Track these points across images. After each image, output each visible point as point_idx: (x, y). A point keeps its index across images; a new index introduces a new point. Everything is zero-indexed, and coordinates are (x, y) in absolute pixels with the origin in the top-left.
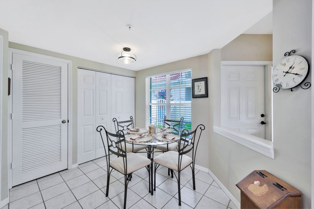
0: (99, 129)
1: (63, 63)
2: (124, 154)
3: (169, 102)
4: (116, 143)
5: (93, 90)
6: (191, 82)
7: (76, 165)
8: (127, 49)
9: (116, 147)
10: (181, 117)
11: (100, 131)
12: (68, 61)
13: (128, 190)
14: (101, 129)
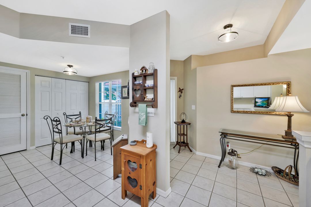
0: (46, 118)
1: (22, 73)
2: (60, 131)
3: (111, 101)
4: (56, 126)
5: (49, 92)
6: (121, 88)
7: (34, 147)
8: (70, 66)
9: (56, 128)
10: (106, 111)
11: (46, 119)
12: (27, 71)
13: (63, 154)
14: (47, 118)
